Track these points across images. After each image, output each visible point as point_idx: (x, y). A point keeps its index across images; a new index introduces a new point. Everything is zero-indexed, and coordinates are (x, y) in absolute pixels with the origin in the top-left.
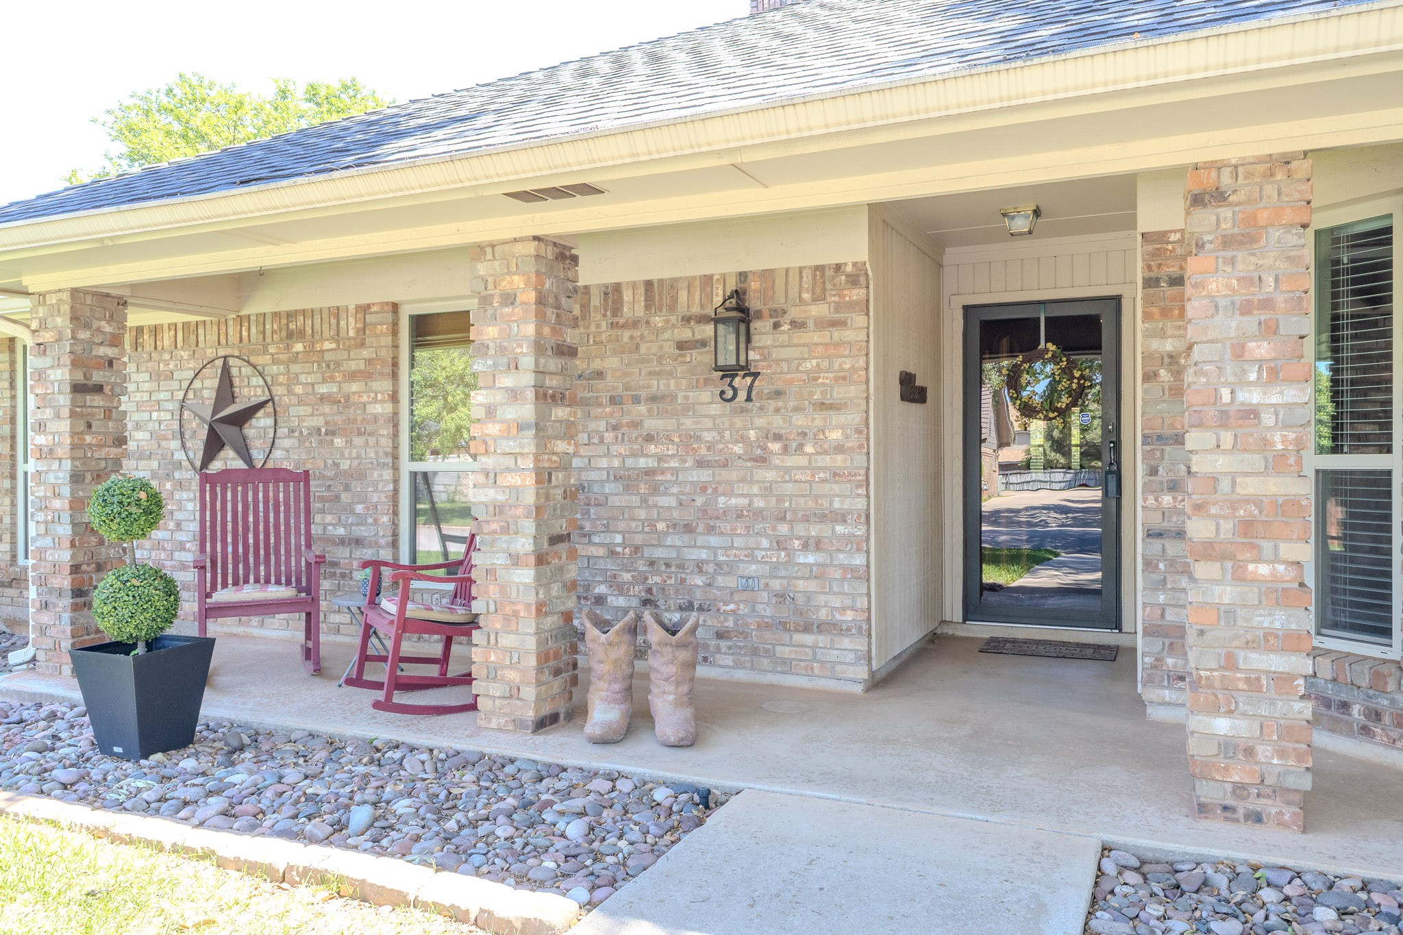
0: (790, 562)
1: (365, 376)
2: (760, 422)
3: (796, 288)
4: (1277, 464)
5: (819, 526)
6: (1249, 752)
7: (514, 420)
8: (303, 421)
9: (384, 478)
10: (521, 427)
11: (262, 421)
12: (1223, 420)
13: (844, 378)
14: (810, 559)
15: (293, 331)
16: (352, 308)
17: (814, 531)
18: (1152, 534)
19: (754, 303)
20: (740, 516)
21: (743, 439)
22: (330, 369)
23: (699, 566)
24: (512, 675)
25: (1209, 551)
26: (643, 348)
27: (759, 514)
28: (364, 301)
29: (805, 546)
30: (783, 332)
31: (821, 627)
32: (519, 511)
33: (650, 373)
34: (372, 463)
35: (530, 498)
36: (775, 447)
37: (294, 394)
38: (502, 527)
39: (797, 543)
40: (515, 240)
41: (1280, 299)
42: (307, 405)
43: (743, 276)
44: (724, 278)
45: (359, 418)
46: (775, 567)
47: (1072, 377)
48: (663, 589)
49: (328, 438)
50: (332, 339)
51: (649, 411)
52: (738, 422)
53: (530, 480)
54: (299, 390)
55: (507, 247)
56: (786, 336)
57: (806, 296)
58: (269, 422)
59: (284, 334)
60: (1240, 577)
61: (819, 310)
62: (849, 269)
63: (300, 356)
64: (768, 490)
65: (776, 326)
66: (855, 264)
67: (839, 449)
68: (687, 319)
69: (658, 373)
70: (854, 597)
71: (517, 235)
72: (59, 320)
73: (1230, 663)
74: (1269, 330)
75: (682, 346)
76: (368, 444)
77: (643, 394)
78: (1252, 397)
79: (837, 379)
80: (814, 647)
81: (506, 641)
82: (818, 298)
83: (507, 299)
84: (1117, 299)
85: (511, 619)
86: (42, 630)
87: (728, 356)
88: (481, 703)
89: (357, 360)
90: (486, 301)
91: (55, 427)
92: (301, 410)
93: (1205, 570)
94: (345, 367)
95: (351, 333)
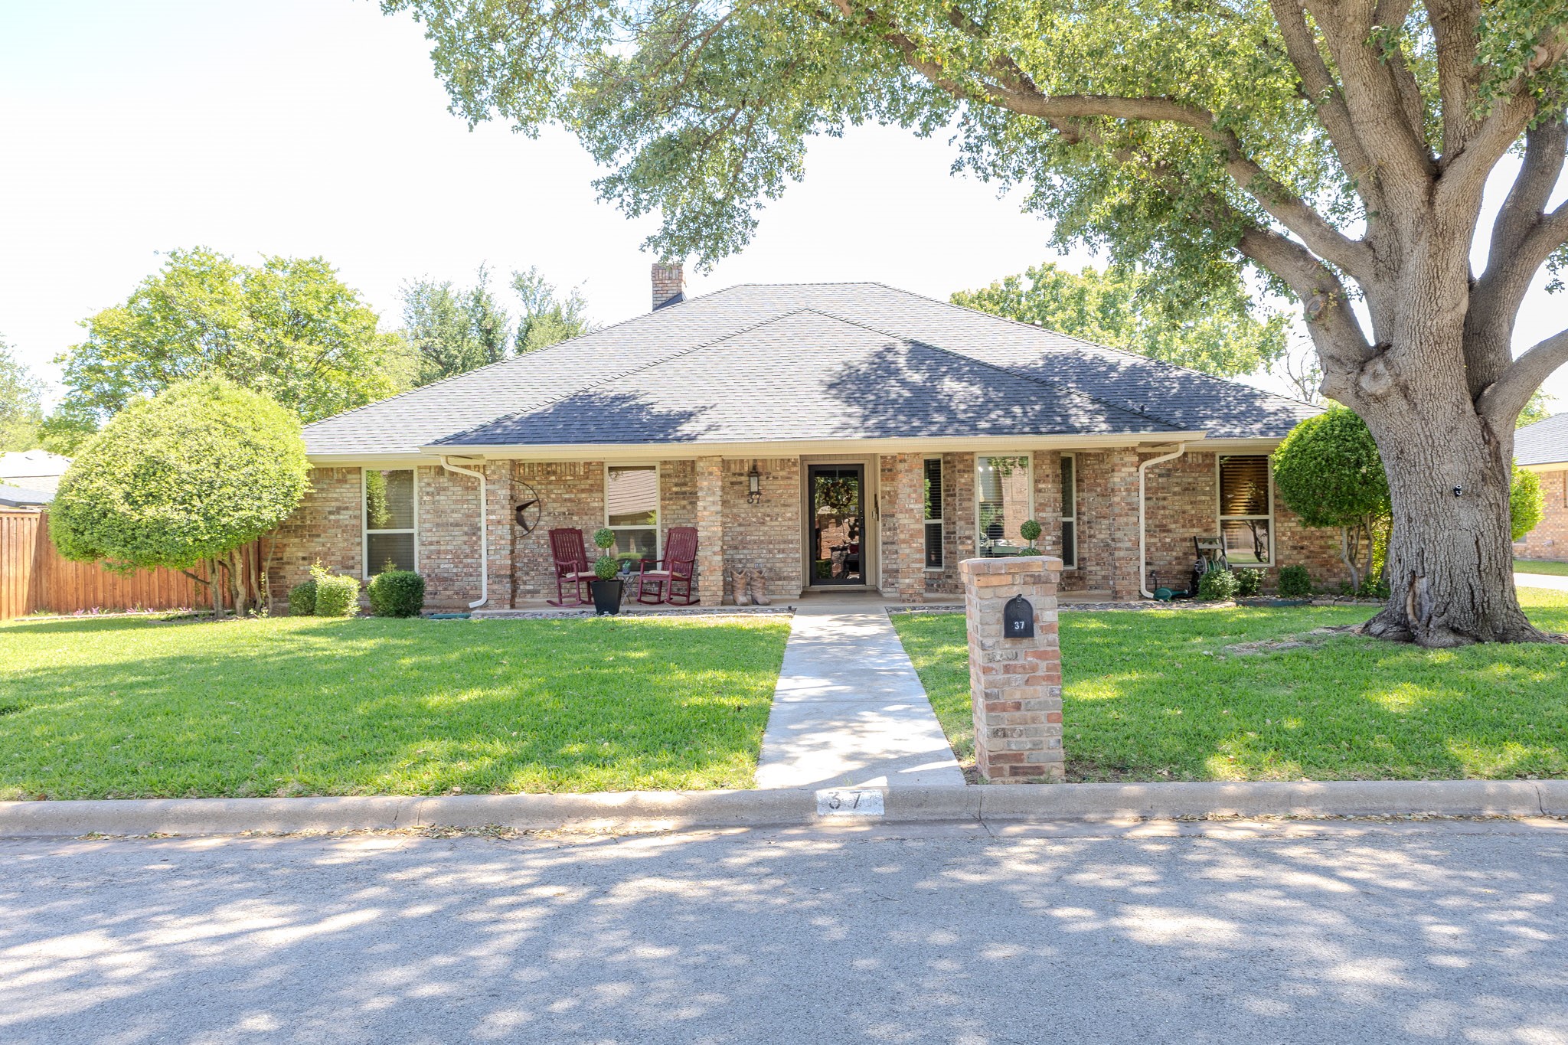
0: (774, 558)
1: (590, 491)
2: (762, 510)
3: (775, 465)
4: (917, 521)
5: (784, 545)
6: (913, 586)
7: (714, 511)
8: (556, 509)
10: (717, 513)
11: (532, 509)
12: (907, 512)
13: (790, 496)
14: (781, 556)
15: (549, 471)
16: (582, 463)
17: (782, 546)
18: (884, 543)
19: (760, 470)
20: (755, 542)
21: (756, 516)
22: (570, 488)
23: (740, 561)
24: (714, 588)
25: (904, 541)
27: (762, 542)
28: (589, 460)
29: (779, 552)
30: (770, 480)
31: (785, 578)
32: (716, 538)
34: (593, 527)
35: (720, 534)
36: (768, 519)
37: (551, 498)
38: (709, 543)
39: (776, 551)
40: (714, 456)
42: (558, 502)
43: (755, 461)
44: (748, 460)
45: (586, 508)
46: (768, 559)
47: (848, 493)
49: (570, 516)
50: (571, 475)
52: (754, 510)
53: (720, 529)
54: (553, 496)
55: (712, 458)
56: (772, 481)
57: (778, 468)
58: (537, 509)
59: (545, 472)
60: (912, 547)
61: (782, 473)
62: (793, 460)
63: (553, 482)
64: (765, 534)
65: (767, 478)
67: (790, 519)
68: (734, 474)
72: (504, 471)
73: (910, 567)
74: (915, 491)
75: (732, 483)
76: (590, 519)
78: (912, 506)
79: (788, 496)
80: (780, 585)
81: (711, 578)
82: (782, 469)
83: (711, 474)
84: (863, 465)
85: (712, 571)
86: (494, 592)
87: (754, 488)
88: (701, 599)
89: (584, 485)
90: (703, 474)
91: (502, 512)
92: (555, 505)
93: (903, 546)
94: (578, 487)
95: (582, 473)
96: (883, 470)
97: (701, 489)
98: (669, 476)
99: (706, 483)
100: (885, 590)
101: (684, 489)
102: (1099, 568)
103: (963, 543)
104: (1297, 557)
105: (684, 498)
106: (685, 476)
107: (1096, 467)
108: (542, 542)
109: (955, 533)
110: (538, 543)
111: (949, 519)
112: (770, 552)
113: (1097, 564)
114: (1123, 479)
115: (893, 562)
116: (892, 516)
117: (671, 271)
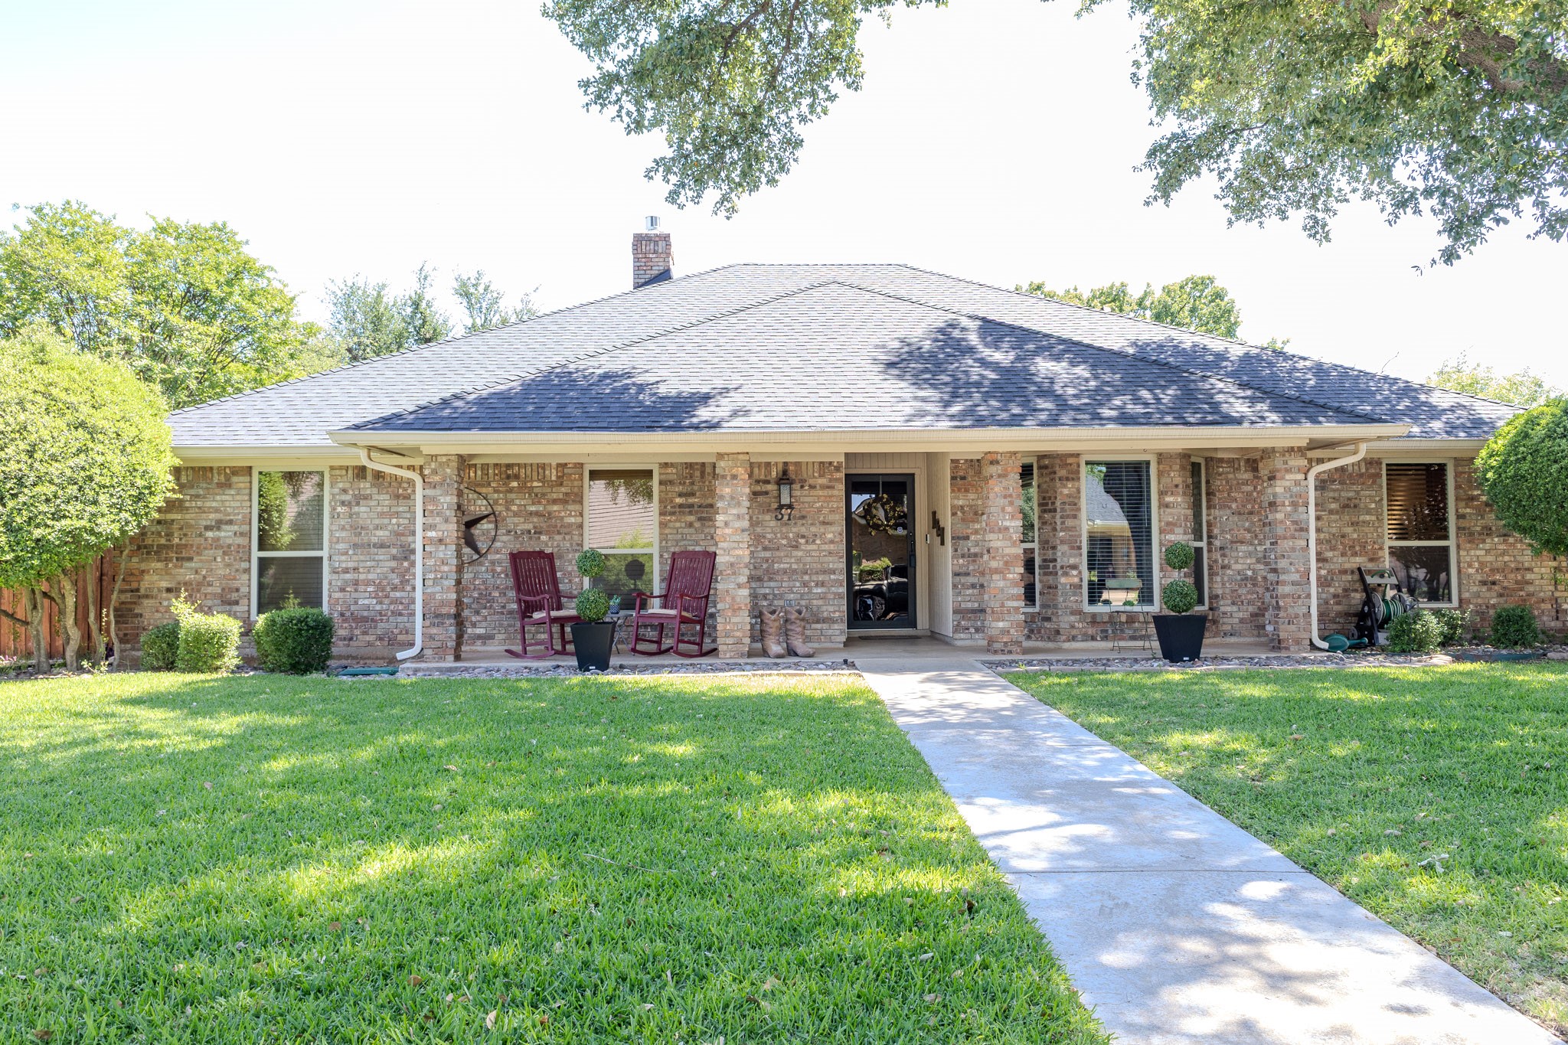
0: (810, 592)
1: (564, 502)
2: (794, 530)
3: (811, 471)
4: (1014, 544)
5: (822, 576)
6: (1008, 632)
7: (738, 527)
8: (517, 526)
9: (576, 557)
11: (486, 526)
12: (1000, 530)
13: (832, 511)
14: (819, 590)
15: (510, 474)
16: (554, 464)
17: (820, 578)
18: (956, 574)
19: (792, 476)
20: (785, 572)
21: (786, 537)
22: (537, 498)
23: (765, 597)
24: (738, 634)
25: (997, 571)
27: (795, 571)
28: (562, 461)
29: (817, 585)
30: (807, 490)
31: (824, 621)
32: (741, 565)
34: (568, 550)
36: (802, 541)
37: (511, 510)
38: (732, 572)
39: (813, 584)
42: (521, 517)
43: (786, 464)
44: (776, 463)
45: (559, 525)
46: (802, 595)
47: (895, 511)
49: (536, 535)
50: (539, 480)
52: (784, 530)
53: (747, 552)
54: (515, 508)
55: (735, 456)
56: (808, 492)
57: (816, 474)
58: (491, 526)
59: (503, 476)
60: (1005, 579)
61: (821, 481)
62: (835, 465)
63: (515, 489)
64: (799, 560)
65: (802, 487)
66: (838, 462)
67: (832, 542)
68: (760, 481)
70: (839, 606)
72: (448, 471)
73: (1003, 606)
74: (1011, 503)
75: (757, 493)
76: (564, 538)
78: (1007, 523)
79: (829, 511)
80: (821, 630)
81: (734, 620)
82: (821, 476)
83: (734, 477)
84: (913, 475)
85: (736, 611)
86: (432, 638)
87: (785, 500)
88: (720, 648)
89: (558, 493)
90: (724, 477)
91: (444, 527)
92: (516, 520)
93: (995, 577)
94: (549, 496)
95: (554, 478)
96: (953, 478)
97: (722, 497)
98: (671, 482)
99: (727, 490)
100: (957, 636)
101: (691, 500)
102: (1235, 608)
103: (1066, 574)
104: (1488, 595)
105: (690, 513)
106: (692, 483)
107: (1231, 476)
108: (499, 569)
109: (1055, 560)
110: (493, 571)
111: (1047, 542)
112: (805, 584)
113: (1233, 603)
114: (1287, 489)
115: (968, 598)
116: (967, 538)
117: (656, 243)
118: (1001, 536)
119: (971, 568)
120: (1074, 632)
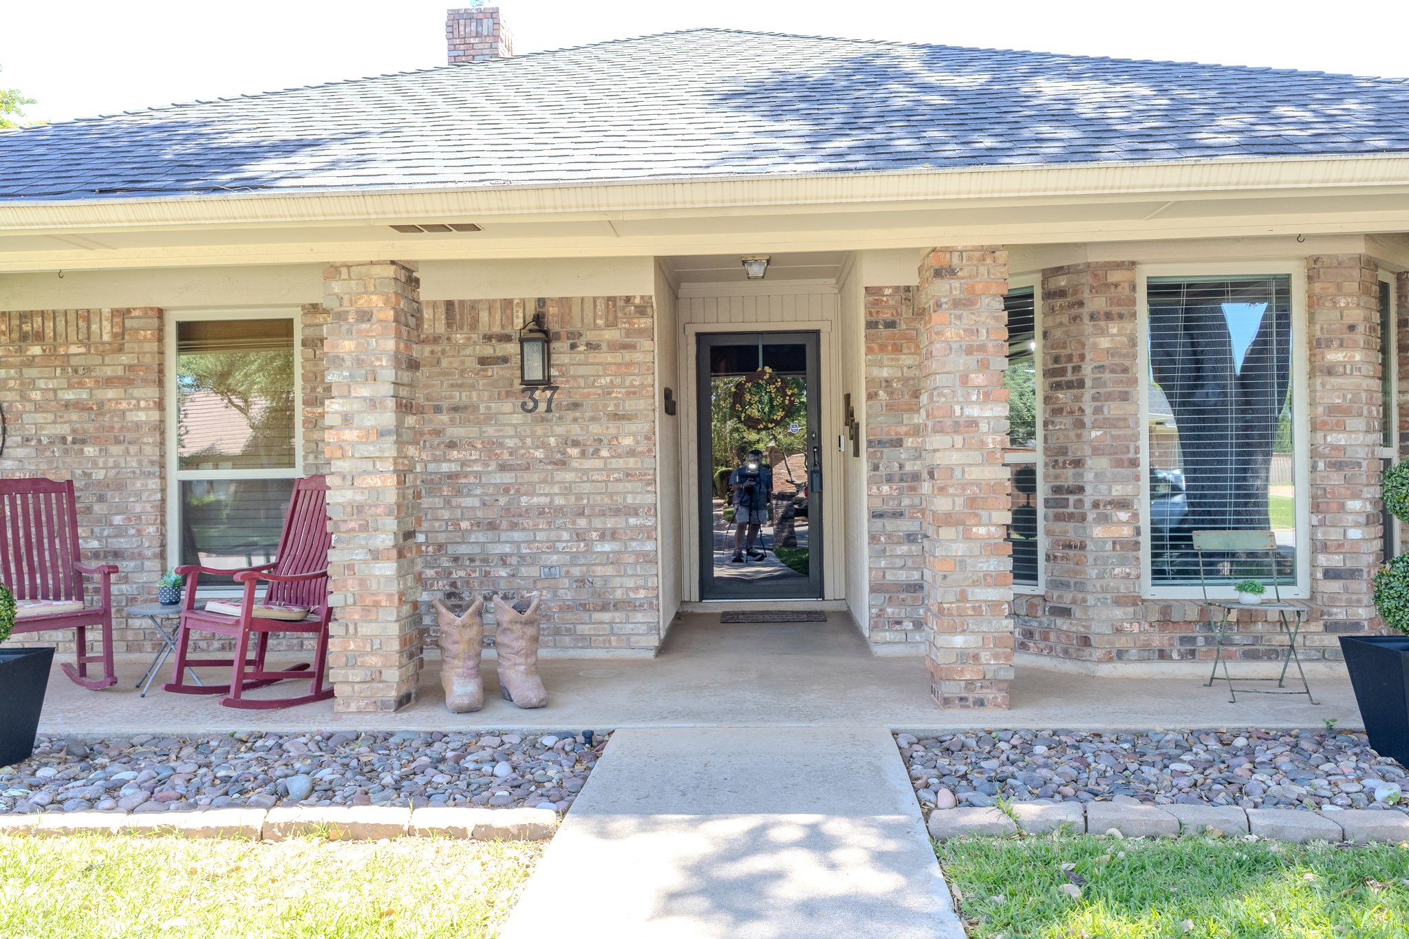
0: (588, 551)
1: (126, 382)
2: (559, 430)
3: (591, 315)
4: (989, 459)
5: (614, 519)
6: (976, 657)
7: (373, 427)
8: (42, 429)
9: (150, 487)
10: (382, 434)
12: (957, 427)
13: (635, 393)
14: (607, 547)
15: (27, 332)
16: (106, 311)
17: (610, 523)
18: (876, 515)
19: (553, 325)
20: (542, 513)
21: (544, 445)
22: (77, 374)
23: (503, 560)
24: (374, 661)
25: (948, 520)
26: (445, 363)
27: (559, 511)
28: (122, 304)
29: (602, 537)
30: (580, 353)
31: (617, 606)
32: (380, 510)
33: (452, 386)
34: (134, 472)
35: (391, 497)
36: (574, 452)
37: (30, 400)
38: (360, 526)
39: (594, 535)
40: (372, 263)
41: (990, 345)
42: (47, 412)
43: (541, 302)
44: (523, 302)
45: (117, 426)
46: (574, 556)
47: (785, 395)
48: (468, 582)
49: (76, 447)
50: (80, 342)
51: (452, 420)
52: (539, 430)
53: (392, 481)
54: (36, 395)
55: (364, 269)
56: (582, 356)
57: (600, 322)
59: (15, 335)
60: (968, 537)
61: (612, 335)
62: (637, 301)
63: (37, 360)
64: (567, 489)
65: (573, 346)
66: (642, 297)
67: (631, 453)
68: (488, 338)
69: (460, 386)
70: (645, 577)
71: (375, 259)
73: (963, 597)
74: (983, 366)
75: (483, 361)
76: (128, 452)
77: (445, 404)
78: (974, 411)
79: (628, 393)
80: (611, 623)
81: (366, 629)
82: (611, 325)
83: (364, 315)
84: (818, 333)
85: (370, 609)
87: (535, 372)
88: (338, 690)
89: (114, 366)
90: (341, 316)
92: (39, 418)
93: (946, 533)
94: (97, 373)
95: (106, 338)
96: (871, 325)
97: (338, 361)
99: (348, 346)
100: (879, 636)
103: (1104, 519)
109: (1081, 489)
111: (1063, 451)
112: (579, 536)
115: (900, 563)
116: (898, 443)
117: (479, 22)
118: (959, 440)
119: (906, 502)
120: (1121, 642)
